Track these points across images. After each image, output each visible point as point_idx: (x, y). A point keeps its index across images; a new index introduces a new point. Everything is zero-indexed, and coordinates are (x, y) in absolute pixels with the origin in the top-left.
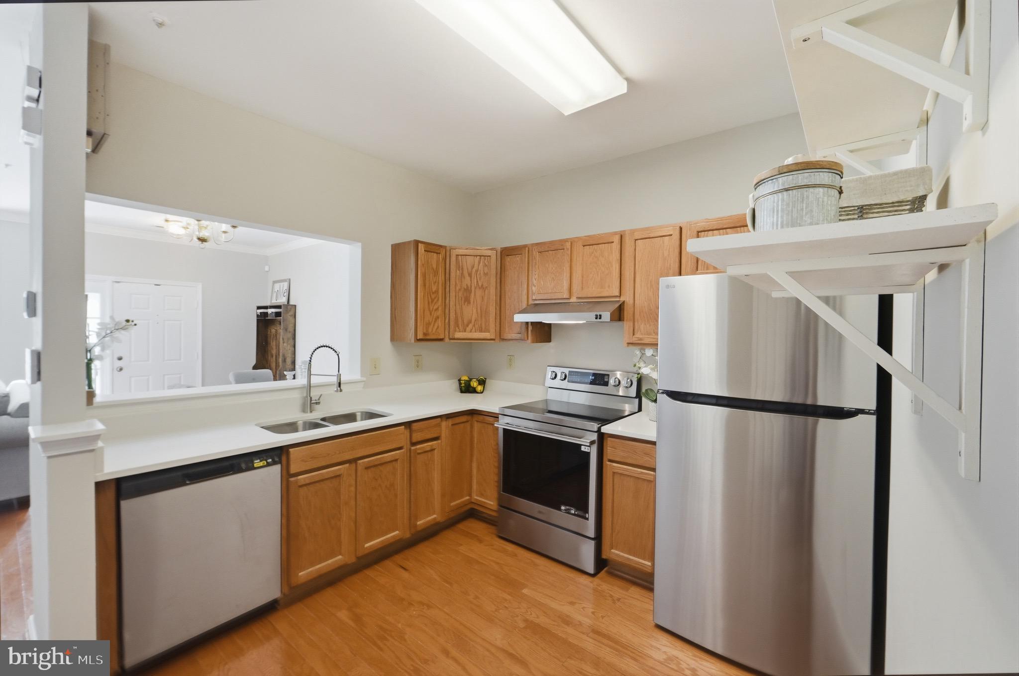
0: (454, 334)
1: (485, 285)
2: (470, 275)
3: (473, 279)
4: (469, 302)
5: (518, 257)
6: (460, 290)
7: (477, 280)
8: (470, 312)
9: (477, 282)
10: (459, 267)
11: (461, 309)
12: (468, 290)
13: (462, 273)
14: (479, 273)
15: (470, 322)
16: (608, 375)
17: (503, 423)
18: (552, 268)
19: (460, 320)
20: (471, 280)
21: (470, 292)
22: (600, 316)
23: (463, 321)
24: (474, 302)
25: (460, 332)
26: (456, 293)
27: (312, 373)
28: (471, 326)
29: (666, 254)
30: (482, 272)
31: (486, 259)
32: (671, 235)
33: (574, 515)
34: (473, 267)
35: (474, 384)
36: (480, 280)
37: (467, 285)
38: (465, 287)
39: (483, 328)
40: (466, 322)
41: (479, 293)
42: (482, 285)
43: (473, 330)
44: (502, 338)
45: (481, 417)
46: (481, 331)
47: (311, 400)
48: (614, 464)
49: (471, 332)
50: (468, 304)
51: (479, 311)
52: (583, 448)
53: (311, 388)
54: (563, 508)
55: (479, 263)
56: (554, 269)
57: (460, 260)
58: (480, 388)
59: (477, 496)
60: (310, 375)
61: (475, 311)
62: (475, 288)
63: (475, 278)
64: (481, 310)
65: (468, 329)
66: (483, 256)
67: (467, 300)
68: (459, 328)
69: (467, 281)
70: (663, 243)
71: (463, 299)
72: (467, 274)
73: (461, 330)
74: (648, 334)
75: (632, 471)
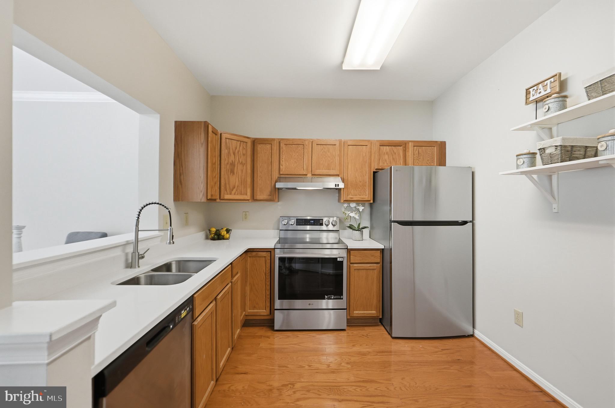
0: (224, 196)
1: (244, 162)
2: (234, 154)
3: (236, 156)
4: (234, 174)
5: (268, 146)
6: (227, 164)
7: (239, 158)
8: (234, 180)
9: (239, 159)
10: (228, 148)
11: (229, 178)
12: (233, 164)
13: (229, 152)
14: (240, 152)
15: (234, 187)
16: (322, 219)
17: (278, 254)
18: (295, 156)
19: (228, 186)
20: (235, 158)
21: (234, 166)
22: (338, 185)
23: (230, 187)
24: (237, 173)
25: (227, 194)
26: (225, 165)
27: (139, 229)
28: (234, 190)
29: (364, 155)
30: (242, 153)
31: (244, 144)
32: (367, 145)
33: (334, 299)
34: (236, 148)
35: (224, 233)
36: (240, 158)
37: (232, 160)
38: (231, 163)
39: (243, 192)
40: (231, 188)
41: (240, 167)
42: (242, 162)
43: (236, 193)
44: (255, 198)
45: (254, 254)
46: (241, 194)
47: (139, 255)
48: (355, 265)
49: (235, 194)
50: (233, 174)
51: (240, 179)
52: (338, 260)
53: (138, 243)
54: (326, 297)
55: (240, 146)
56: (296, 156)
57: (228, 143)
58: (228, 236)
59: (250, 309)
60: (137, 231)
61: (237, 179)
62: (238, 163)
63: (238, 156)
64: (241, 178)
65: (233, 192)
66: (243, 142)
67: (232, 172)
68: (227, 192)
69: (232, 158)
70: (363, 148)
71: (230, 170)
72: (232, 153)
73: (228, 193)
74: (355, 196)
75: (365, 266)
